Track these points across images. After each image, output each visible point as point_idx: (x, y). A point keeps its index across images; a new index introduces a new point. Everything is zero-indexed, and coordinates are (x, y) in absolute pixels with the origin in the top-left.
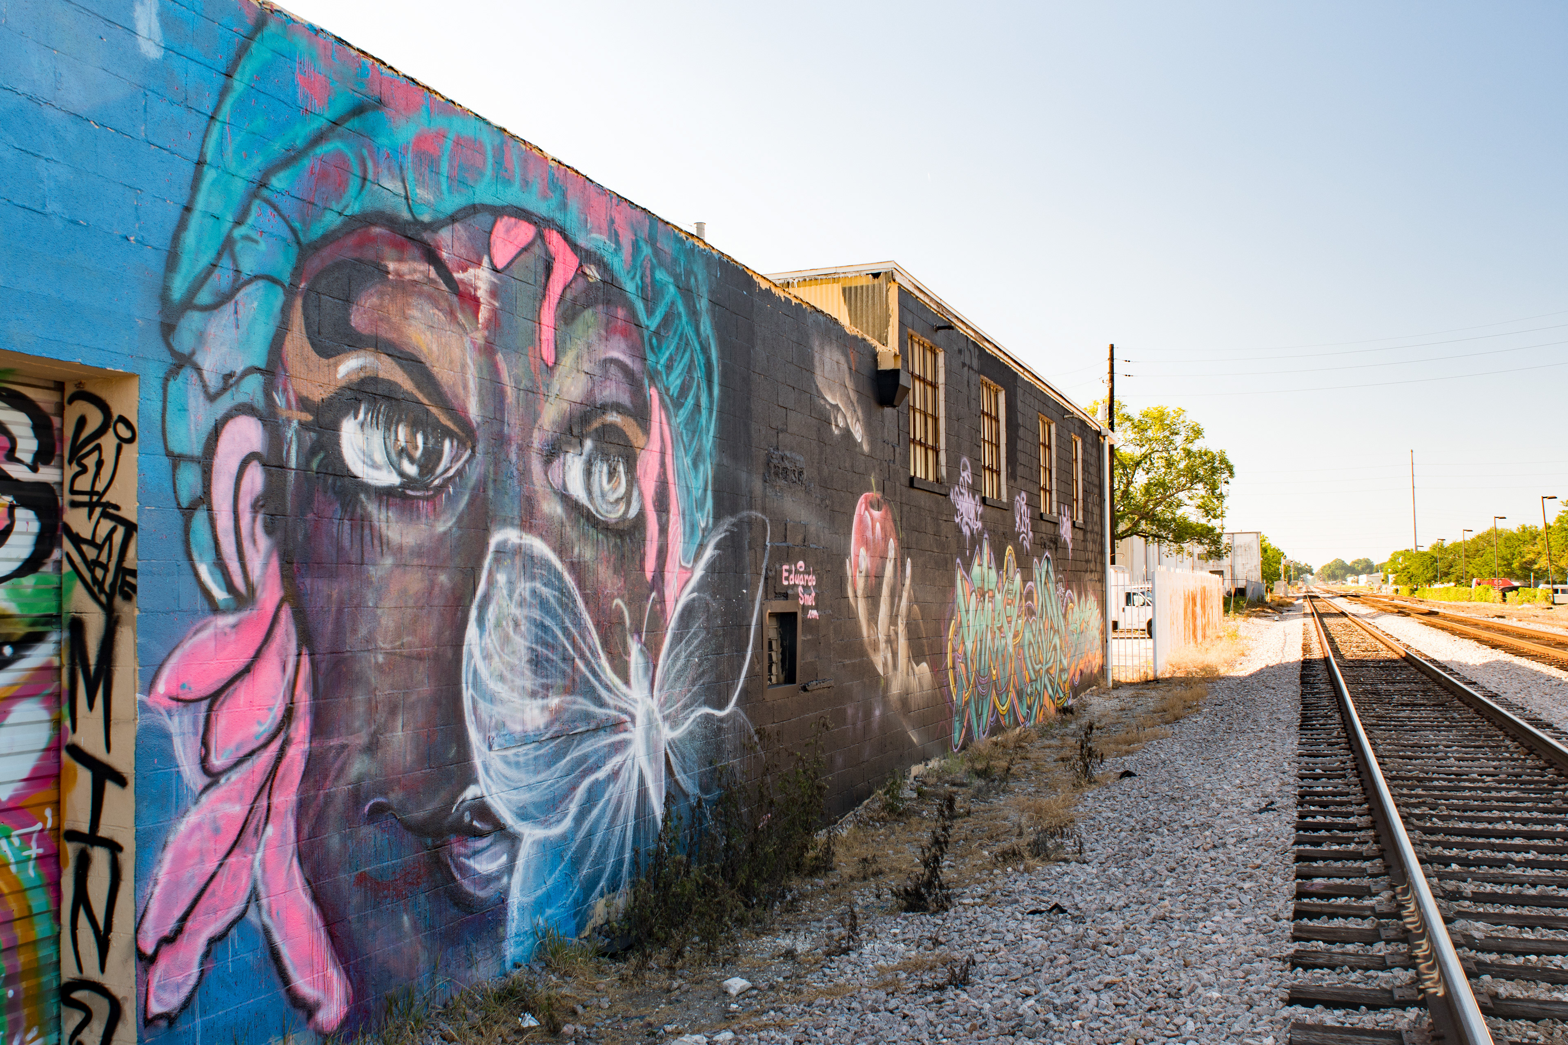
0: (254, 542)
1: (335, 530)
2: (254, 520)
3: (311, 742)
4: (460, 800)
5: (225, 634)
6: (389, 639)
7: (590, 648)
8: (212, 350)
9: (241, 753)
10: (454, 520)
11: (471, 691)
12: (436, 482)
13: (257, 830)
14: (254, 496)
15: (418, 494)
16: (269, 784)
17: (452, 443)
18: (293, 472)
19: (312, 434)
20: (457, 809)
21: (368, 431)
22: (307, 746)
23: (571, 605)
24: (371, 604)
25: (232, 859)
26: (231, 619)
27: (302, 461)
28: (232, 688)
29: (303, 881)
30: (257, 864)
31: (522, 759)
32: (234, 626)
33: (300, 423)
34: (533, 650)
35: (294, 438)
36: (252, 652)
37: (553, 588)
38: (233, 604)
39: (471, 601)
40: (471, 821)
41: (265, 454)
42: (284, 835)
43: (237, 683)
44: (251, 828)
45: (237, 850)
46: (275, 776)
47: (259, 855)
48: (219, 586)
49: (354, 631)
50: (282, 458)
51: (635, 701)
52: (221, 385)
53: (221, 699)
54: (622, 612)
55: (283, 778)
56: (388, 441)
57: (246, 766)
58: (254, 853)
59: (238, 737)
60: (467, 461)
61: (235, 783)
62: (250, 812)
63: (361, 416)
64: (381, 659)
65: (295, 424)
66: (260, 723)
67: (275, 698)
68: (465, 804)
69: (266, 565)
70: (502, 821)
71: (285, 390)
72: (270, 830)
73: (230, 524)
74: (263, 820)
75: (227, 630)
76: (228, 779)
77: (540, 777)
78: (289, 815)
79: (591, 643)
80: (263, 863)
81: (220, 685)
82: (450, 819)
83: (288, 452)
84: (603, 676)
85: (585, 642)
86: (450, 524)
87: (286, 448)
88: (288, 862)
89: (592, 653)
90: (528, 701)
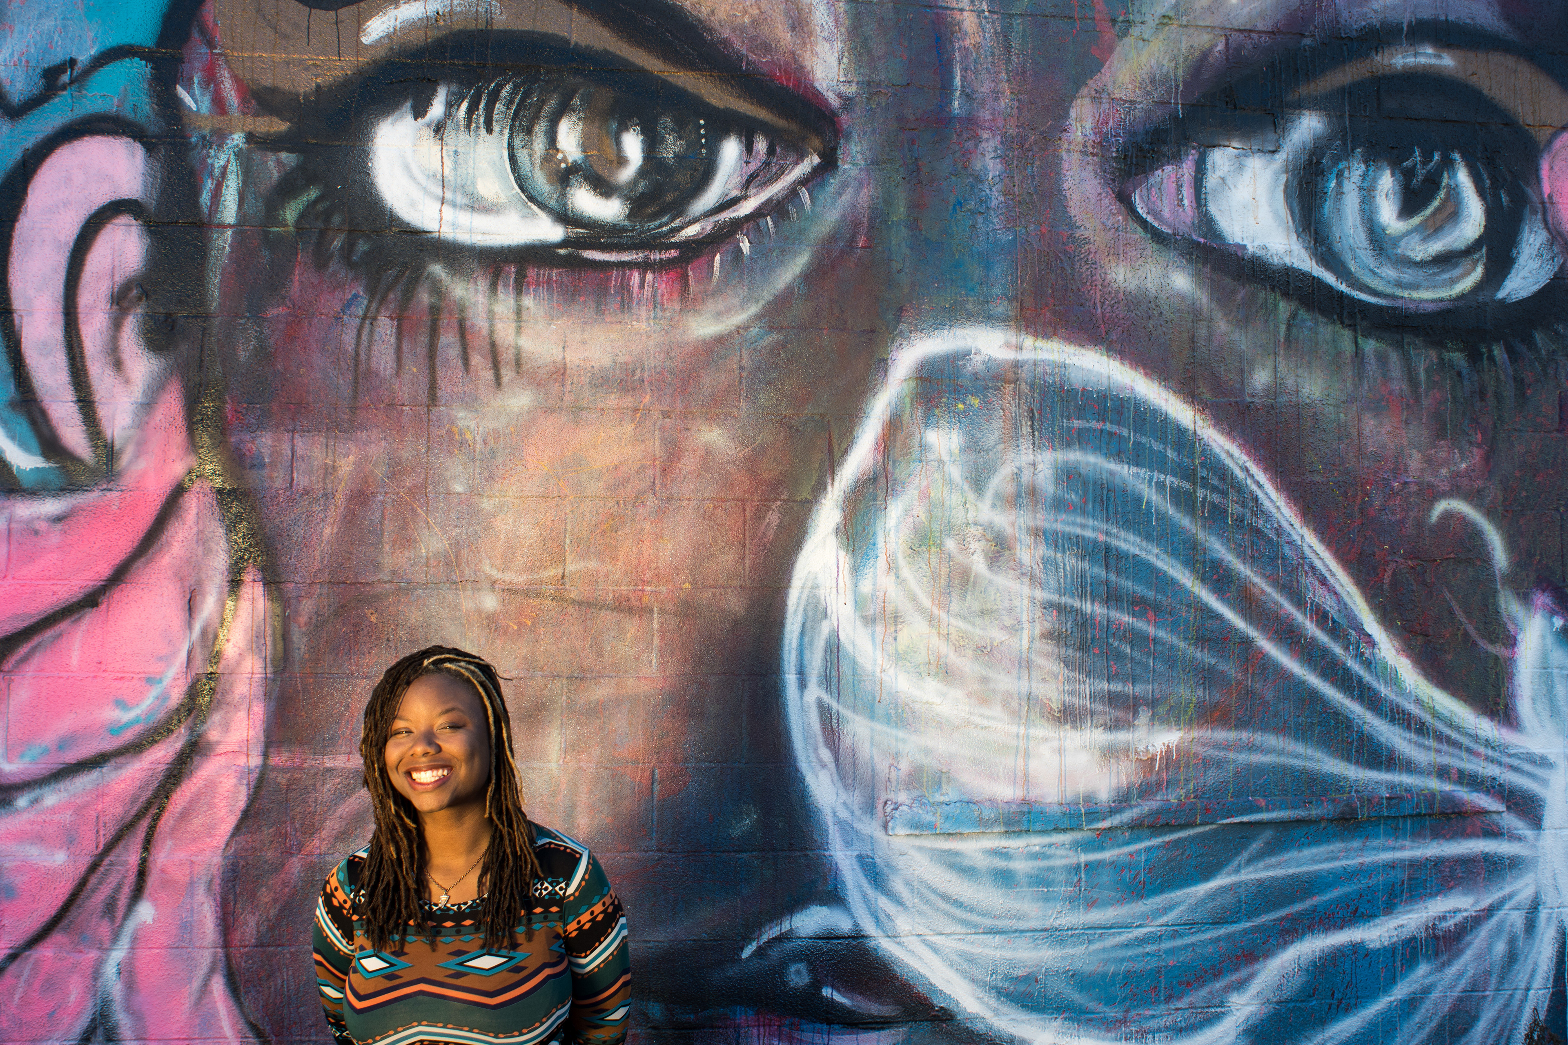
0: (118, 365)
1: (349, 338)
2: (117, 324)
3: (266, 755)
4: (774, 932)
5: (36, 532)
6: (520, 561)
7: (1321, 617)
8: (18, 27)
9: (72, 756)
10: (754, 309)
11: (814, 692)
12: (692, 231)
13: (110, 908)
14: (119, 279)
15: (626, 257)
16: (145, 823)
17: (749, 148)
18: (229, 232)
19: (283, 155)
20: (760, 952)
21: (457, 139)
22: (255, 761)
23: (1234, 508)
24: (459, 488)
25: (46, 952)
26: (51, 506)
27: (255, 207)
28: (49, 633)
29: (241, 1025)
30: (110, 970)
31: (1020, 866)
32: (58, 519)
33: (250, 137)
34: (1061, 609)
35: (233, 167)
36: (104, 570)
37: (1159, 463)
38: (56, 480)
39: (820, 488)
40: (816, 985)
41: (152, 204)
42: (187, 928)
43: (64, 626)
44: (98, 899)
45: (58, 937)
46: (162, 809)
47: (118, 955)
48: (24, 446)
49: (406, 541)
50: (196, 205)
51: (1543, 762)
52: (37, 85)
53: (24, 650)
54: (1476, 534)
55: (185, 815)
56: (522, 156)
57: (85, 782)
58: (105, 950)
59: (64, 725)
60: (804, 181)
61: (54, 810)
62: (93, 868)
63: (437, 109)
64: (490, 602)
65: (237, 139)
66: (122, 704)
67: (166, 659)
68: (788, 946)
69: (148, 405)
70: (938, 1002)
71: (211, 79)
72: (145, 912)
73: (57, 333)
74: (127, 890)
75: (42, 526)
76: (36, 801)
77: (1096, 916)
78: (201, 890)
79: (1329, 604)
80: (127, 971)
81: (20, 625)
82: (732, 971)
83: (217, 194)
84: (1384, 690)
85: (1299, 601)
86: (739, 318)
87: (209, 185)
88: (196, 984)
89: (1335, 631)
90: (1042, 731)
